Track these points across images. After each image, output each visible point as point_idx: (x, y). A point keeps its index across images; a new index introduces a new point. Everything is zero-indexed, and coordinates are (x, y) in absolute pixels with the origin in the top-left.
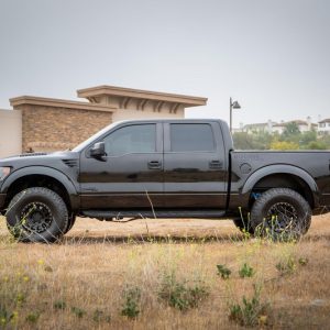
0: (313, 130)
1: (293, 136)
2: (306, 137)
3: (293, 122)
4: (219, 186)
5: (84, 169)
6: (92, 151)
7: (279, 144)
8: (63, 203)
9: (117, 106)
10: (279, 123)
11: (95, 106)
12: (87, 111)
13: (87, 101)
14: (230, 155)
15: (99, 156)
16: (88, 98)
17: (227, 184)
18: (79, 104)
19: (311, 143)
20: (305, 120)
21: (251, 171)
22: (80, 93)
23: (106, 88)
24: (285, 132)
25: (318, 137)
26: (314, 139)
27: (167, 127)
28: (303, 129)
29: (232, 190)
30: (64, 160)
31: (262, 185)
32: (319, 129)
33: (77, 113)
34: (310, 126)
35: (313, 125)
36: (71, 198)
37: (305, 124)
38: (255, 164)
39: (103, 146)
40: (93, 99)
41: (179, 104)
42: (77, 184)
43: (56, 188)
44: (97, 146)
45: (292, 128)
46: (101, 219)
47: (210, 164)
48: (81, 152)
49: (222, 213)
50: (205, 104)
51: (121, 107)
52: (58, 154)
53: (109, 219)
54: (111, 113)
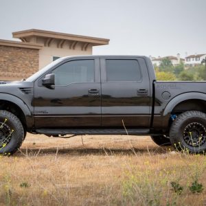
0: (182, 64)
1: (168, 68)
2: (177, 68)
3: (167, 57)
4: (145, 110)
5: (37, 96)
6: (43, 81)
7: (159, 74)
8: (20, 123)
9: (43, 45)
10: (157, 58)
11: (26, 45)
12: (20, 48)
13: (20, 41)
14: (153, 85)
15: (49, 85)
16: (20, 38)
17: (151, 108)
18: (14, 43)
19: (182, 73)
20: (175, 56)
21: (170, 98)
22: (15, 34)
23: (35, 31)
24: (161, 65)
25: (185, 68)
26: (182, 69)
27: (103, 62)
28: (174, 62)
29: (155, 113)
30: (20, 88)
31: (180, 108)
32: (186, 63)
33: (12, 49)
34: (179, 60)
35: (181, 60)
36: (27, 118)
37: (176, 59)
38: (173, 92)
39: (53, 77)
40: (24, 39)
41: (89, 43)
42: (31, 108)
43: (14, 111)
44: (48, 77)
45: (167, 61)
46: (49, 135)
47: (138, 92)
48: (34, 82)
49: (147, 131)
50: (108, 44)
51: (45, 46)
52: (16, 83)
53: (56, 136)
54: (38, 50)
